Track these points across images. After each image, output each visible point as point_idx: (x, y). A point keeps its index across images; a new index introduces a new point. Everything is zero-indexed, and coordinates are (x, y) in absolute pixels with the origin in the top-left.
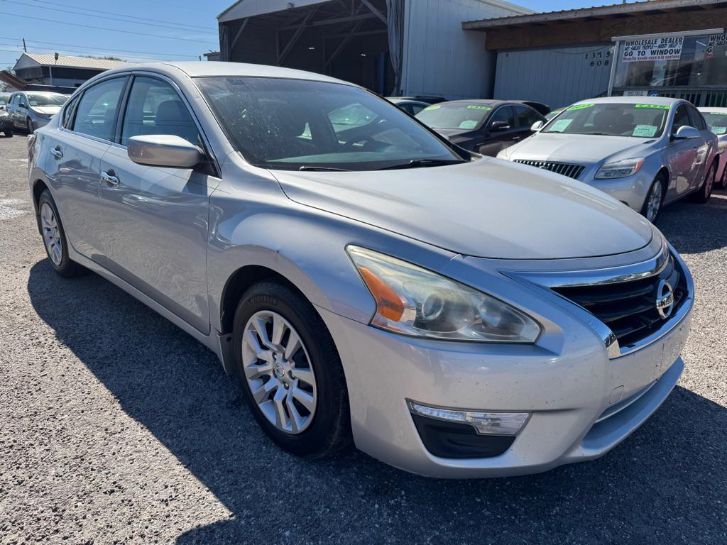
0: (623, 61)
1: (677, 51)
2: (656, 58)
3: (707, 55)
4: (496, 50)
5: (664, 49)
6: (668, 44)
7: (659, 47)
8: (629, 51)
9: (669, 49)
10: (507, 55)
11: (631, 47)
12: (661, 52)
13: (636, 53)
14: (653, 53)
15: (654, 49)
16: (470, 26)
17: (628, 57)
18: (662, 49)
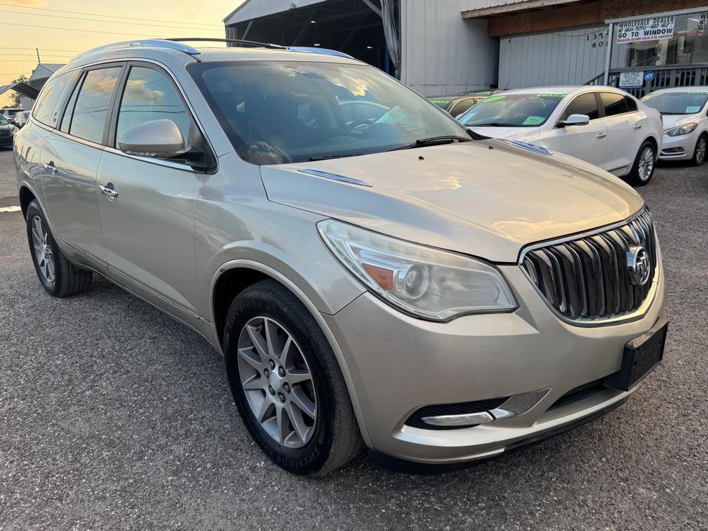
0: (618, 43)
1: (669, 31)
2: (649, 38)
3: (699, 33)
4: (498, 37)
5: (656, 29)
6: (660, 24)
7: (652, 27)
8: (623, 33)
9: (661, 29)
10: (510, 41)
11: (624, 28)
12: (654, 33)
13: (629, 34)
14: (646, 33)
15: (647, 29)
16: (469, 16)
17: (622, 38)
18: (654, 29)
